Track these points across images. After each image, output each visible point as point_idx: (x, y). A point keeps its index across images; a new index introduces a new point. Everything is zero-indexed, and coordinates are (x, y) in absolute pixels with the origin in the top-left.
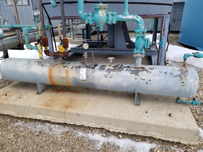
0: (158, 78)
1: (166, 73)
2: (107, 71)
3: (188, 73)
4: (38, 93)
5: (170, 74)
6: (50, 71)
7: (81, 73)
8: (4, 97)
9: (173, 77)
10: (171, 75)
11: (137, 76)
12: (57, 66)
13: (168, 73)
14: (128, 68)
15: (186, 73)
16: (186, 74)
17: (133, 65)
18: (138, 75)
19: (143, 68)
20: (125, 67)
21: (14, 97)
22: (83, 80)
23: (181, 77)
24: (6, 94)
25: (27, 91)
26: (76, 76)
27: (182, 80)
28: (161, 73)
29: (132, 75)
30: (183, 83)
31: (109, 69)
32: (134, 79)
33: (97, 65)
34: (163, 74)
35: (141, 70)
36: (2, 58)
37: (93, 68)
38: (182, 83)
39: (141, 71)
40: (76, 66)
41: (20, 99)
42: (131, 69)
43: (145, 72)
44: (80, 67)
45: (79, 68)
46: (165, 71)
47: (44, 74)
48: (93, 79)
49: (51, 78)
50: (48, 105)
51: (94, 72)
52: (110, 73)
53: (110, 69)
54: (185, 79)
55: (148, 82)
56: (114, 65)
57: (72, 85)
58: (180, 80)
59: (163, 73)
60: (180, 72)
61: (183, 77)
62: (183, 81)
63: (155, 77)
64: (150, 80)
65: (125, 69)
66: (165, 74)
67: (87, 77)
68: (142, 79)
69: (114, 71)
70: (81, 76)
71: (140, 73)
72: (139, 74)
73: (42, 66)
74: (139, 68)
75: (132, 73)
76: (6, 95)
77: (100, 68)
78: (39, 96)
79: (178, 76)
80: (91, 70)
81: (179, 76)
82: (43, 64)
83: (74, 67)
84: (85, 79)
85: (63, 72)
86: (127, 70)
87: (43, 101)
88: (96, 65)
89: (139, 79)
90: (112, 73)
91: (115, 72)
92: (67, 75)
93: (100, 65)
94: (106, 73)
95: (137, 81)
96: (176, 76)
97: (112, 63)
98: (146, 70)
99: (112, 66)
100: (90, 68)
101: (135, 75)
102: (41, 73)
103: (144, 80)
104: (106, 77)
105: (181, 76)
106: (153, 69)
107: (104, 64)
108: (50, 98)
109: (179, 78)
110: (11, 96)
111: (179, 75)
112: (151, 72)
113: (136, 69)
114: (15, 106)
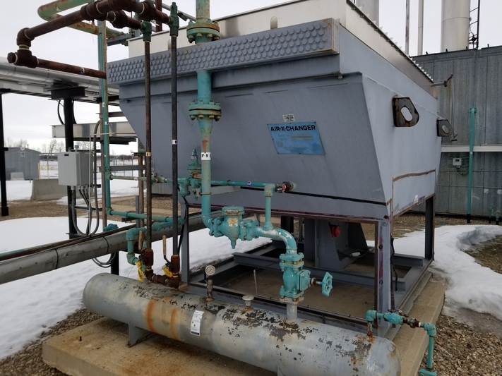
0: (314, 351)
1: (330, 343)
2: (234, 322)
3: (370, 352)
4: (129, 345)
5: (337, 346)
6: (151, 307)
7: (194, 318)
8: (77, 342)
9: (339, 354)
10: (338, 349)
11: (280, 340)
12: (163, 299)
13: (334, 345)
14: (270, 323)
15: (366, 350)
16: (365, 353)
17: (282, 318)
18: (282, 340)
19: (295, 326)
20: (266, 320)
21: (89, 346)
22: (196, 333)
23: (355, 358)
24: (81, 338)
25: (116, 336)
26: (185, 323)
27: (354, 363)
28: (322, 342)
29: (273, 337)
30: (357, 370)
31: (239, 319)
32: (274, 346)
33: (224, 308)
34: (324, 344)
35: (290, 329)
36: (107, 264)
37: (215, 312)
38: (354, 369)
39: (288, 332)
40: (191, 305)
41: (97, 351)
42: (274, 325)
43: (295, 335)
44: (195, 307)
45: (193, 308)
46: (329, 339)
47: (140, 311)
48: (210, 334)
49: (150, 320)
50: (131, 371)
51: (214, 320)
52: (239, 327)
53: (241, 319)
54: (361, 362)
55: (298, 357)
56: (249, 312)
57: (179, 338)
58: (352, 363)
59: (325, 342)
60: (356, 346)
61: (357, 358)
62: (357, 366)
63: (310, 350)
64: (300, 354)
65: (265, 323)
66: (328, 345)
67: (201, 328)
68: (287, 349)
69: (246, 325)
70: (192, 325)
71: (286, 337)
72: (284, 338)
73: (141, 296)
74: (288, 325)
75: (273, 334)
76: (81, 340)
77: (226, 314)
78: (128, 350)
79: (349, 355)
80: (209, 316)
81: (352, 354)
82: (144, 293)
83: (186, 306)
84: (198, 332)
85: (167, 312)
86: (267, 326)
87: (129, 361)
88: (221, 308)
89: (282, 348)
90: (241, 327)
91: (247, 327)
92: (172, 320)
93: (227, 308)
94: (231, 326)
95: (279, 350)
96: (346, 353)
97: (249, 308)
98: (298, 332)
99: (246, 314)
100: (210, 311)
101: (277, 338)
102: (137, 308)
103: (290, 351)
104: (230, 334)
105: (354, 354)
106: (311, 331)
107: (236, 308)
108: (143, 357)
109: (349, 358)
110: (87, 343)
111: (352, 352)
112: (304, 338)
113: (282, 327)
114: (84, 362)
